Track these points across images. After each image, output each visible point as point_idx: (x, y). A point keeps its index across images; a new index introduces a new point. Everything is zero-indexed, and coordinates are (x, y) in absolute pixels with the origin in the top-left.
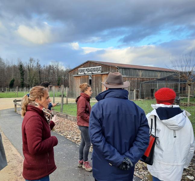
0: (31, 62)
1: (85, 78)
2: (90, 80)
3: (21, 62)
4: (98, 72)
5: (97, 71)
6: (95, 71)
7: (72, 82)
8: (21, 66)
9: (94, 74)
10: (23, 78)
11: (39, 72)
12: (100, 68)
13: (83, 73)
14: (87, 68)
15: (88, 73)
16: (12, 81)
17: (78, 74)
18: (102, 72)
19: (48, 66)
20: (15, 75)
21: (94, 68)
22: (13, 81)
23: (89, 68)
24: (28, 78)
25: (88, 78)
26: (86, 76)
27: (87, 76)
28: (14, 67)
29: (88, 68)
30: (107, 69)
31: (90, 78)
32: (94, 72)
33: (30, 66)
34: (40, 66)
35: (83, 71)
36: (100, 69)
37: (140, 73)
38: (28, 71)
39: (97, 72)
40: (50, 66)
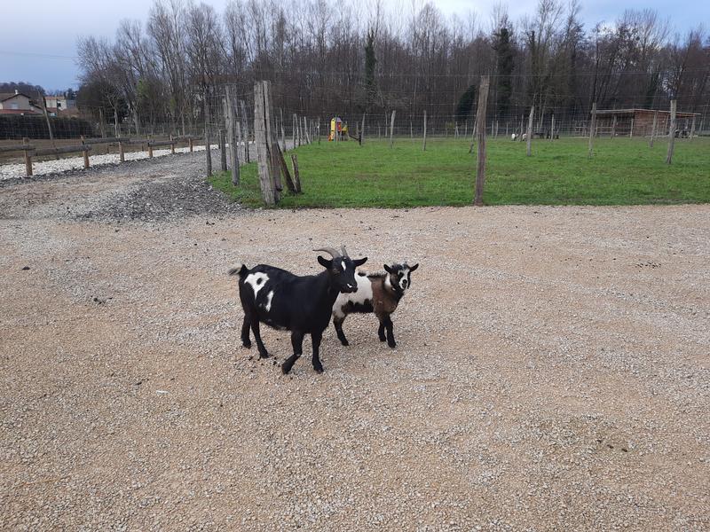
0: (544, 18)
8: (505, 33)
10: (507, 85)
11: (573, 57)
16: (465, 95)
22: (471, 92)
33: (537, 35)
34: (579, 30)
38: (528, 56)
40: (622, 31)
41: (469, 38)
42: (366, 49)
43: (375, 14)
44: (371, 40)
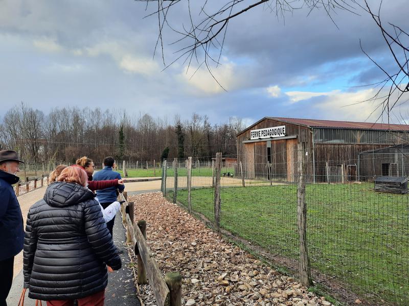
0: (195, 121)
1: (261, 145)
2: (269, 149)
3: (179, 121)
4: (281, 136)
5: (279, 134)
6: (275, 134)
7: (241, 152)
8: (179, 127)
9: (274, 139)
10: (182, 147)
11: (208, 136)
12: (284, 128)
13: (258, 138)
14: (263, 130)
15: (265, 137)
16: (165, 151)
17: (250, 139)
18: (286, 136)
19: (223, 127)
20: (171, 143)
21: (274, 128)
22: (167, 150)
23: (267, 129)
24: (189, 146)
25: (265, 145)
26: (262, 143)
27: (264, 143)
28: (170, 128)
29: (265, 129)
30: (295, 130)
31: (269, 145)
32: (274, 136)
33: (193, 128)
34: (209, 126)
35: (258, 133)
36: (284, 131)
37: (358, 136)
38: (190, 136)
39: (278, 136)
40: (226, 127)
41: (165, 127)
42: (120, 132)
43: (123, 117)
44: (122, 128)
